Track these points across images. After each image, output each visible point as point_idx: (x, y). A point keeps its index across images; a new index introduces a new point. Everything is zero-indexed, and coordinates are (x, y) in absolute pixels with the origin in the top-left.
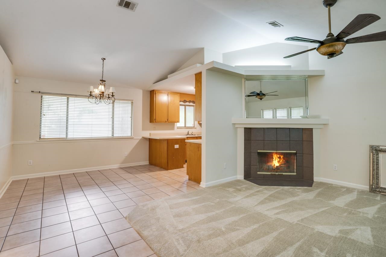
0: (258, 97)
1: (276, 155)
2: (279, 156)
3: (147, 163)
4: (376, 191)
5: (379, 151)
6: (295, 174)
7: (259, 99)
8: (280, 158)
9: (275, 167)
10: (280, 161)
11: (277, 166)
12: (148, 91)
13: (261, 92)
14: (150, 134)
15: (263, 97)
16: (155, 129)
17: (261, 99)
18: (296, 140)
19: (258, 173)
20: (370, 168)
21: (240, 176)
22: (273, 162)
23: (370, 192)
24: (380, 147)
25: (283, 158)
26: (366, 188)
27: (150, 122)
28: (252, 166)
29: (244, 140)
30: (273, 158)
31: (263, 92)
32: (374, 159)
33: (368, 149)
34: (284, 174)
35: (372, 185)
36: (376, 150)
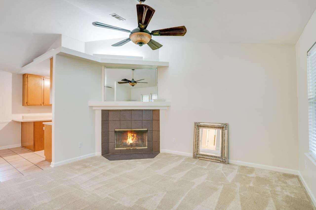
0: (131, 84)
1: (130, 134)
2: (132, 135)
3: (20, 145)
4: (196, 157)
5: (200, 126)
6: (147, 148)
7: (131, 85)
8: (133, 136)
9: (130, 144)
10: (133, 138)
11: (131, 144)
12: (20, 74)
13: (133, 79)
14: (23, 117)
15: (135, 83)
16: (29, 112)
17: (133, 86)
18: (147, 120)
19: (116, 149)
20: (194, 140)
21: (98, 153)
22: (128, 139)
23: (193, 158)
24: (201, 124)
25: (136, 136)
26: (191, 155)
27: (23, 106)
28: (110, 144)
29: (102, 121)
30: (128, 137)
31: (135, 80)
32: (196, 133)
33: (193, 125)
34: (137, 148)
35: (195, 153)
36: (198, 126)
